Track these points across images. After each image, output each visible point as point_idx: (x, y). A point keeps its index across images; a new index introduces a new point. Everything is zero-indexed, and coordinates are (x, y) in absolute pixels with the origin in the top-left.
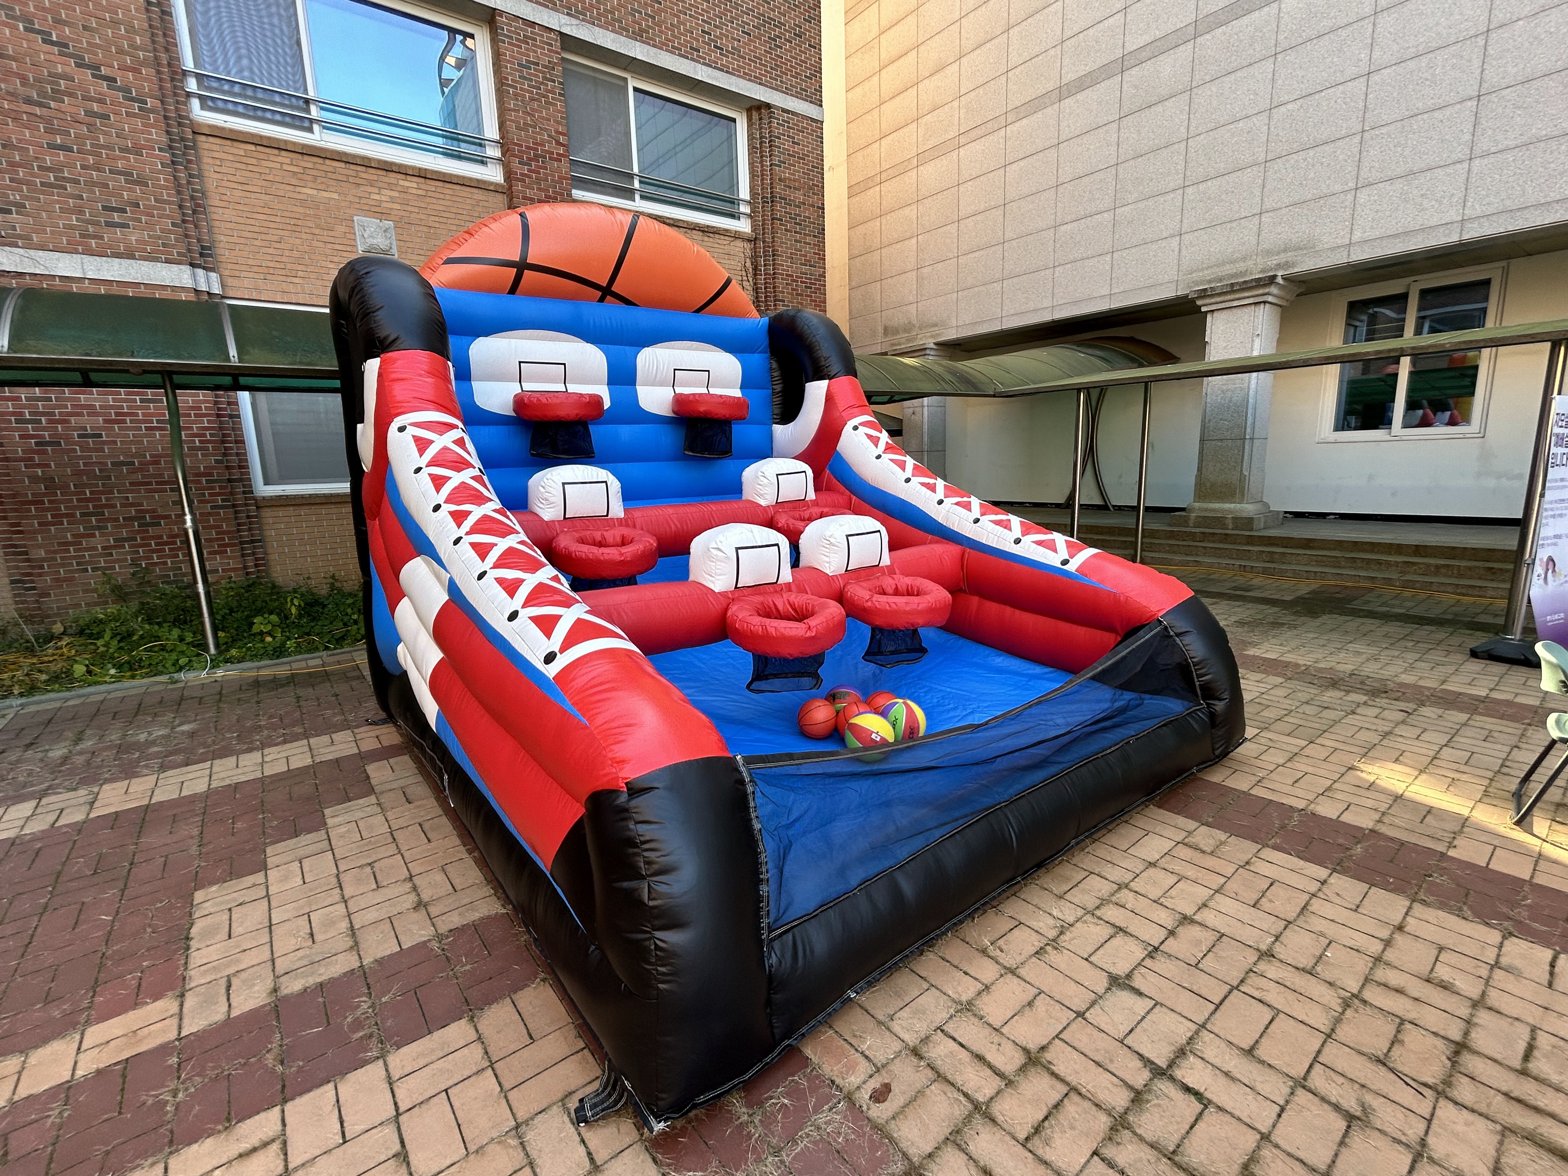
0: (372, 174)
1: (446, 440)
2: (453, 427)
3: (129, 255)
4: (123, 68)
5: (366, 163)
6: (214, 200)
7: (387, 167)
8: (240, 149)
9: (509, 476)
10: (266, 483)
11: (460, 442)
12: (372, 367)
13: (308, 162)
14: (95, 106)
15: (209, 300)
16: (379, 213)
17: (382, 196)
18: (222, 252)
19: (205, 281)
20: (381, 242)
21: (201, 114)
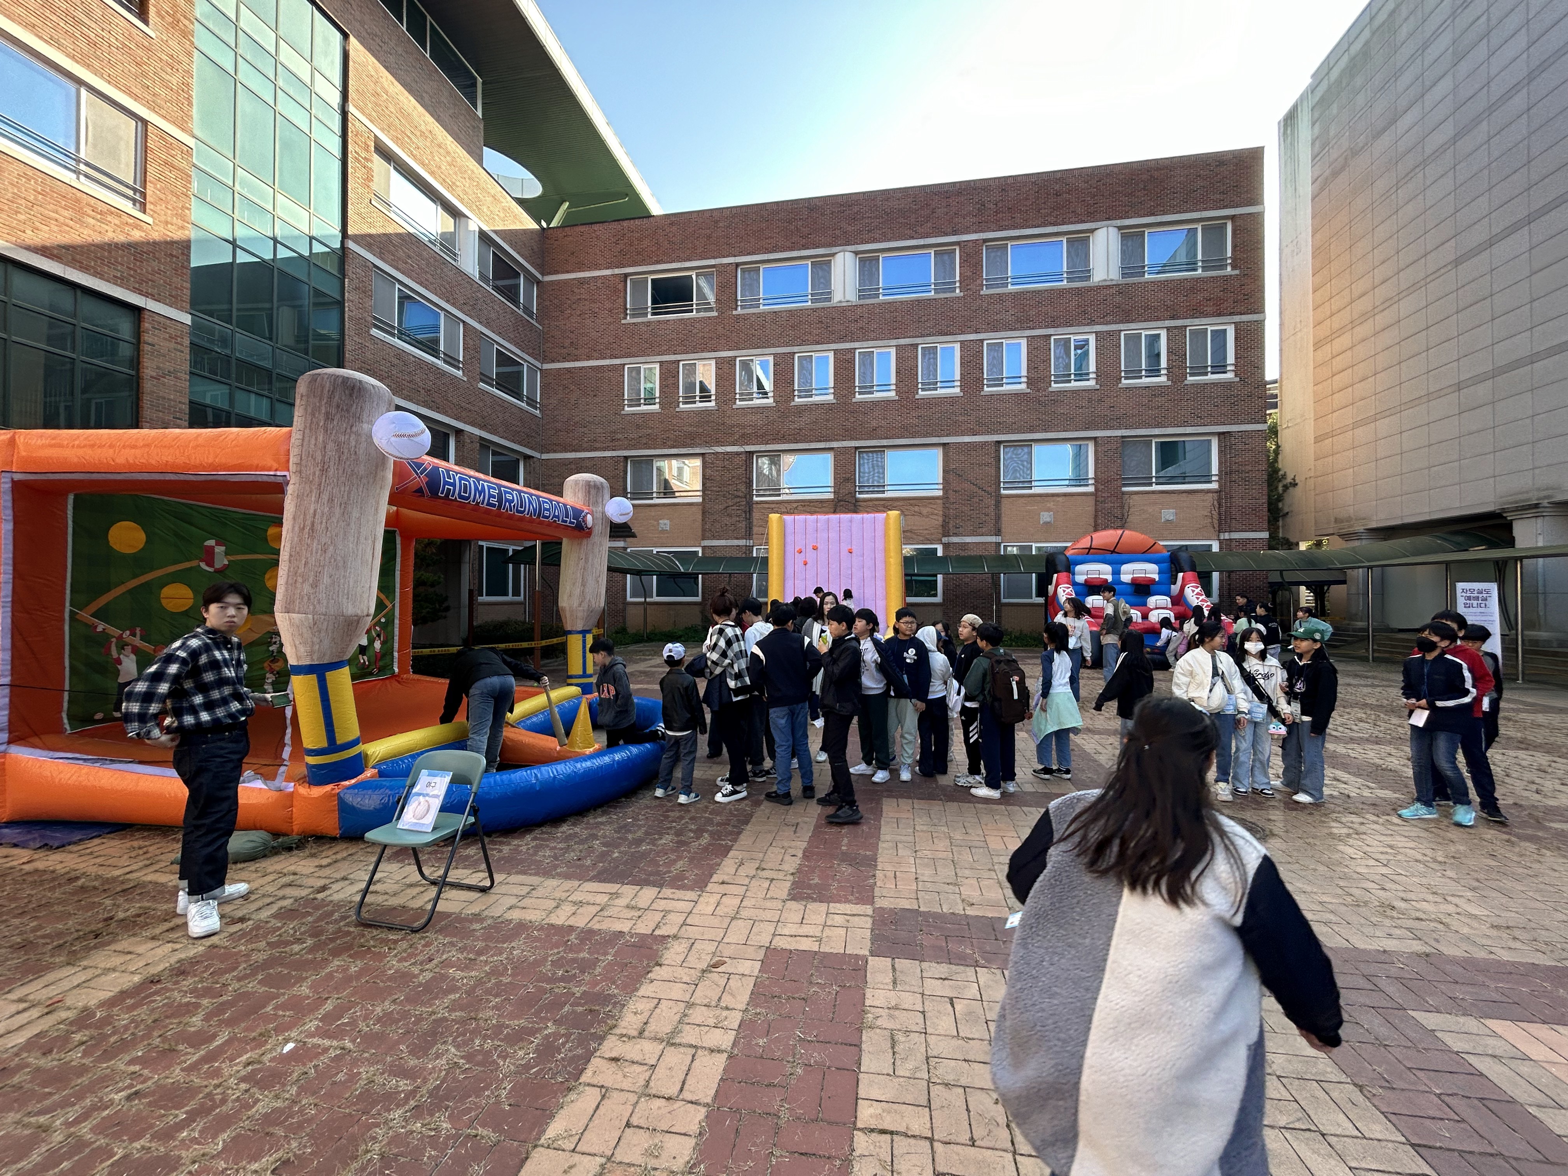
0: (1048, 499)
3: (982, 535)
4: (988, 487)
5: (1047, 495)
6: (1003, 515)
7: (1053, 495)
8: (1011, 500)
10: (1004, 598)
12: (1055, 576)
13: (1029, 499)
14: (981, 498)
15: (999, 544)
16: (1049, 510)
17: (1050, 505)
18: (1003, 530)
19: (998, 539)
20: (1048, 520)
21: (1003, 492)
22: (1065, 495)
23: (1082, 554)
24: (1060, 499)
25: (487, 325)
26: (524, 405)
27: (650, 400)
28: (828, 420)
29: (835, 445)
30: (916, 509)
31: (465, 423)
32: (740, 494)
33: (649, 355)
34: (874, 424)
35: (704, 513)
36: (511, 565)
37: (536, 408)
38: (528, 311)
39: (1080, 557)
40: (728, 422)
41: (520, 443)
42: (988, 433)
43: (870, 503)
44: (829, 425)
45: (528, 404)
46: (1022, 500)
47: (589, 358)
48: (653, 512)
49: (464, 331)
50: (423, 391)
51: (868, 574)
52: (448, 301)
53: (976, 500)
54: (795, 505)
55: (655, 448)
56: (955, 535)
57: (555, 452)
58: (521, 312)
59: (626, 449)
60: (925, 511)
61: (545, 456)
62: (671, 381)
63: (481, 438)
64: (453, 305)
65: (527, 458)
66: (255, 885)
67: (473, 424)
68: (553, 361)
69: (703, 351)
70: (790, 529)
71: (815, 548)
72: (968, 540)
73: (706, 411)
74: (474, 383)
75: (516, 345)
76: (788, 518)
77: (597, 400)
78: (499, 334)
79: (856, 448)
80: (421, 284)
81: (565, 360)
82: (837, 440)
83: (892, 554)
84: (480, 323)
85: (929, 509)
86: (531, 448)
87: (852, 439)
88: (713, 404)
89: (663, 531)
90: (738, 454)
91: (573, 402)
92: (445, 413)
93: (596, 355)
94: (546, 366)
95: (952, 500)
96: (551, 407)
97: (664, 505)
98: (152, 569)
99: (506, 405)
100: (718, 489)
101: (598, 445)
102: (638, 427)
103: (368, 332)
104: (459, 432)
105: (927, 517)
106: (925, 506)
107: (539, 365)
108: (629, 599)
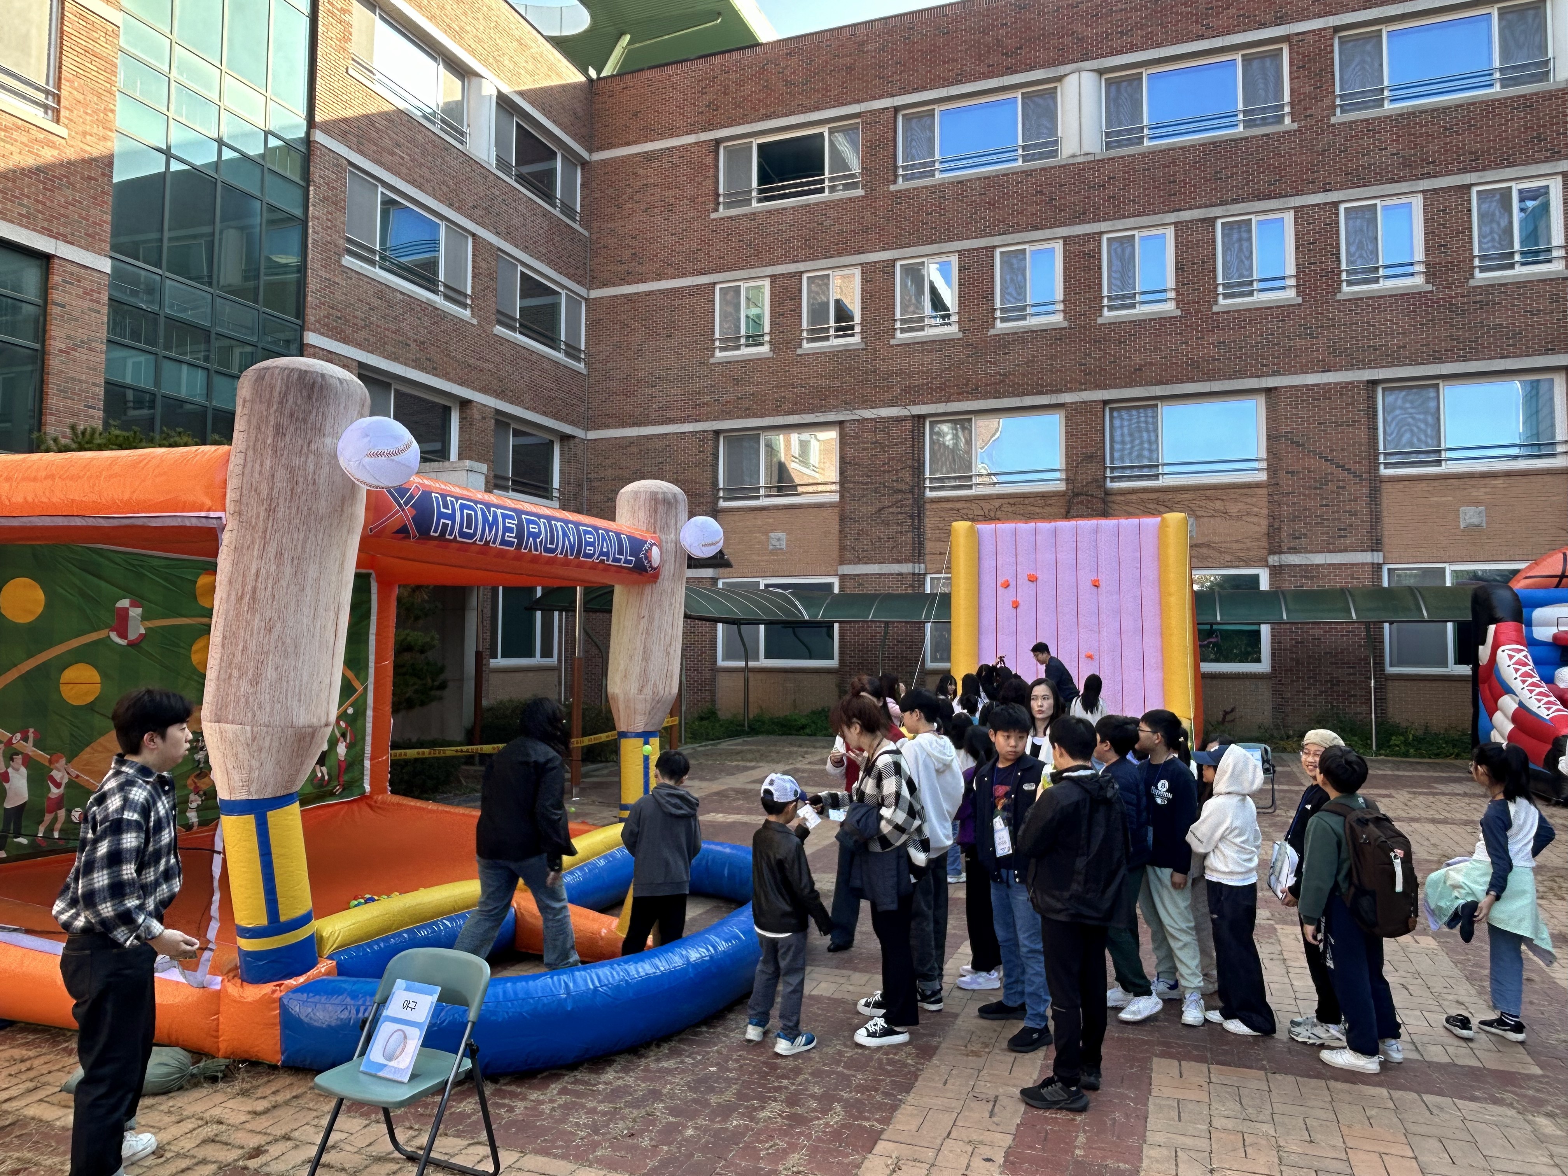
0: (1474, 482)
1: (1520, 656)
2: (1522, 650)
3: (1345, 551)
4: (1355, 463)
5: (1471, 476)
6: (1385, 514)
7: (1484, 475)
8: (1400, 485)
9: (1547, 670)
10: (1391, 666)
11: (1526, 656)
12: (1492, 628)
13: (1436, 483)
14: (1341, 484)
15: (1378, 567)
16: (1476, 503)
17: (1479, 493)
18: (1386, 540)
19: (1378, 557)
20: (1475, 520)
21: (1384, 472)
22: (1508, 474)
23: (1547, 587)
24: (1498, 482)
25: (507, 236)
26: (560, 356)
27: (754, 340)
28: (1053, 357)
29: (1067, 398)
30: (1218, 505)
31: (474, 389)
32: (904, 487)
33: (753, 266)
34: (1138, 359)
35: (842, 519)
36: (539, 614)
37: (578, 359)
38: (568, 210)
39: (1541, 594)
40: (882, 367)
41: (555, 416)
42: (1352, 367)
43: (1134, 497)
44: (1057, 364)
45: (567, 354)
46: (1424, 484)
47: (660, 277)
48: (760, 520)
49: (475, 249)
50: (413, 345)
51: (1128, 624)
52: (451, 205)
53: (1332, 486)
54: (997, 503)
55: (762, 416)
56: (1294, 550)
57: (607, 426)
58: (557, 212)
59: (716, 418)
60: (1233, 509)
61: (592, 435)
62: (789, 305)
63: (498, 412)
64: (459, 210)
65: (565, 438)
66: (165, 1136)
67: (484, 390)
68: (605, 285)
69: (840, 254)
70: (988, 547)
71: (1033, 579)
72: (1319, 559)
73: (847, 352)
74: (487, 327)
75: (550, 263)
76: (986, 528)
77: (674, 342)
78: (525, 249)
79: (1105, 402)
80: (413, 183)
81: (624, 280)
82: (1070, 390)
83: (1173, 588)
84: (498, 234)
85: (1241, 506)
86: (572, 423)
87: (1098, 387)
88: (857, 339)
89: (776, 551)
90: (898, 420)
91: (635, 347)
92: (446, 377)
93: (671, 271)
94: (595, 294)
95: (1286, 489)
96: (601, 357)
97: (777, 508)
98: (51, 645)
99: (534, 358)
100: (865, 479)
101: (672, 414)
102: (737, 382)
103: (339, 262)
104: (465, 404)
105: (1239, 518)
106: (1236, 500)
107: (583, 291)
108: (721, 663)
